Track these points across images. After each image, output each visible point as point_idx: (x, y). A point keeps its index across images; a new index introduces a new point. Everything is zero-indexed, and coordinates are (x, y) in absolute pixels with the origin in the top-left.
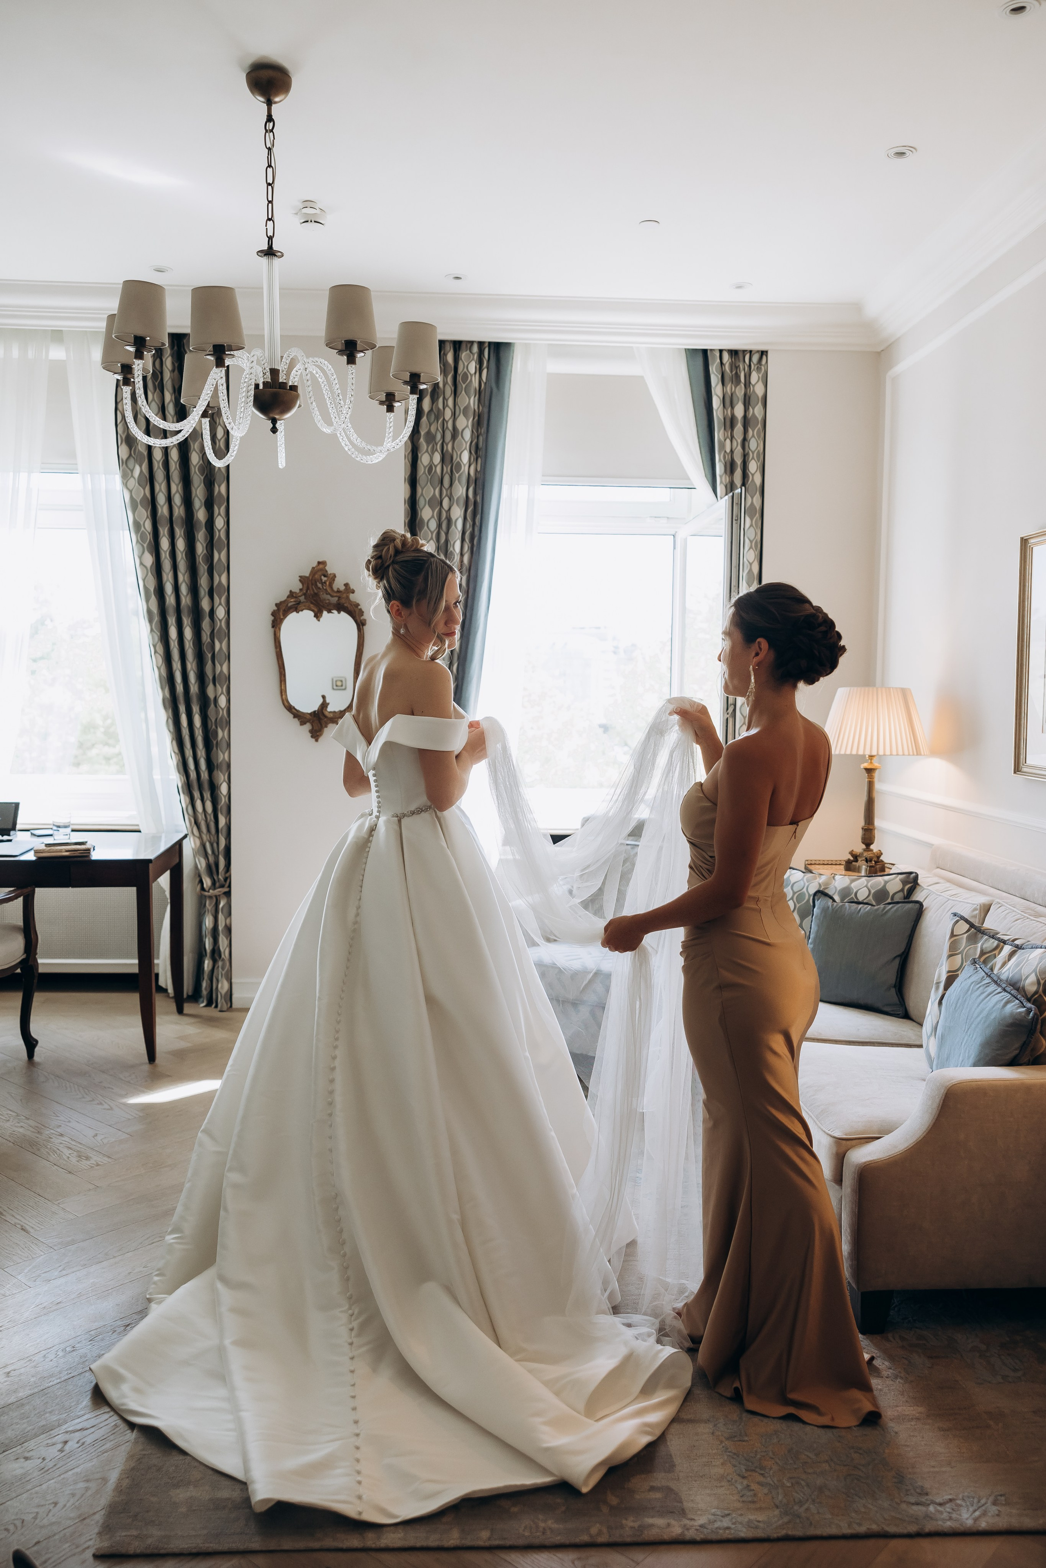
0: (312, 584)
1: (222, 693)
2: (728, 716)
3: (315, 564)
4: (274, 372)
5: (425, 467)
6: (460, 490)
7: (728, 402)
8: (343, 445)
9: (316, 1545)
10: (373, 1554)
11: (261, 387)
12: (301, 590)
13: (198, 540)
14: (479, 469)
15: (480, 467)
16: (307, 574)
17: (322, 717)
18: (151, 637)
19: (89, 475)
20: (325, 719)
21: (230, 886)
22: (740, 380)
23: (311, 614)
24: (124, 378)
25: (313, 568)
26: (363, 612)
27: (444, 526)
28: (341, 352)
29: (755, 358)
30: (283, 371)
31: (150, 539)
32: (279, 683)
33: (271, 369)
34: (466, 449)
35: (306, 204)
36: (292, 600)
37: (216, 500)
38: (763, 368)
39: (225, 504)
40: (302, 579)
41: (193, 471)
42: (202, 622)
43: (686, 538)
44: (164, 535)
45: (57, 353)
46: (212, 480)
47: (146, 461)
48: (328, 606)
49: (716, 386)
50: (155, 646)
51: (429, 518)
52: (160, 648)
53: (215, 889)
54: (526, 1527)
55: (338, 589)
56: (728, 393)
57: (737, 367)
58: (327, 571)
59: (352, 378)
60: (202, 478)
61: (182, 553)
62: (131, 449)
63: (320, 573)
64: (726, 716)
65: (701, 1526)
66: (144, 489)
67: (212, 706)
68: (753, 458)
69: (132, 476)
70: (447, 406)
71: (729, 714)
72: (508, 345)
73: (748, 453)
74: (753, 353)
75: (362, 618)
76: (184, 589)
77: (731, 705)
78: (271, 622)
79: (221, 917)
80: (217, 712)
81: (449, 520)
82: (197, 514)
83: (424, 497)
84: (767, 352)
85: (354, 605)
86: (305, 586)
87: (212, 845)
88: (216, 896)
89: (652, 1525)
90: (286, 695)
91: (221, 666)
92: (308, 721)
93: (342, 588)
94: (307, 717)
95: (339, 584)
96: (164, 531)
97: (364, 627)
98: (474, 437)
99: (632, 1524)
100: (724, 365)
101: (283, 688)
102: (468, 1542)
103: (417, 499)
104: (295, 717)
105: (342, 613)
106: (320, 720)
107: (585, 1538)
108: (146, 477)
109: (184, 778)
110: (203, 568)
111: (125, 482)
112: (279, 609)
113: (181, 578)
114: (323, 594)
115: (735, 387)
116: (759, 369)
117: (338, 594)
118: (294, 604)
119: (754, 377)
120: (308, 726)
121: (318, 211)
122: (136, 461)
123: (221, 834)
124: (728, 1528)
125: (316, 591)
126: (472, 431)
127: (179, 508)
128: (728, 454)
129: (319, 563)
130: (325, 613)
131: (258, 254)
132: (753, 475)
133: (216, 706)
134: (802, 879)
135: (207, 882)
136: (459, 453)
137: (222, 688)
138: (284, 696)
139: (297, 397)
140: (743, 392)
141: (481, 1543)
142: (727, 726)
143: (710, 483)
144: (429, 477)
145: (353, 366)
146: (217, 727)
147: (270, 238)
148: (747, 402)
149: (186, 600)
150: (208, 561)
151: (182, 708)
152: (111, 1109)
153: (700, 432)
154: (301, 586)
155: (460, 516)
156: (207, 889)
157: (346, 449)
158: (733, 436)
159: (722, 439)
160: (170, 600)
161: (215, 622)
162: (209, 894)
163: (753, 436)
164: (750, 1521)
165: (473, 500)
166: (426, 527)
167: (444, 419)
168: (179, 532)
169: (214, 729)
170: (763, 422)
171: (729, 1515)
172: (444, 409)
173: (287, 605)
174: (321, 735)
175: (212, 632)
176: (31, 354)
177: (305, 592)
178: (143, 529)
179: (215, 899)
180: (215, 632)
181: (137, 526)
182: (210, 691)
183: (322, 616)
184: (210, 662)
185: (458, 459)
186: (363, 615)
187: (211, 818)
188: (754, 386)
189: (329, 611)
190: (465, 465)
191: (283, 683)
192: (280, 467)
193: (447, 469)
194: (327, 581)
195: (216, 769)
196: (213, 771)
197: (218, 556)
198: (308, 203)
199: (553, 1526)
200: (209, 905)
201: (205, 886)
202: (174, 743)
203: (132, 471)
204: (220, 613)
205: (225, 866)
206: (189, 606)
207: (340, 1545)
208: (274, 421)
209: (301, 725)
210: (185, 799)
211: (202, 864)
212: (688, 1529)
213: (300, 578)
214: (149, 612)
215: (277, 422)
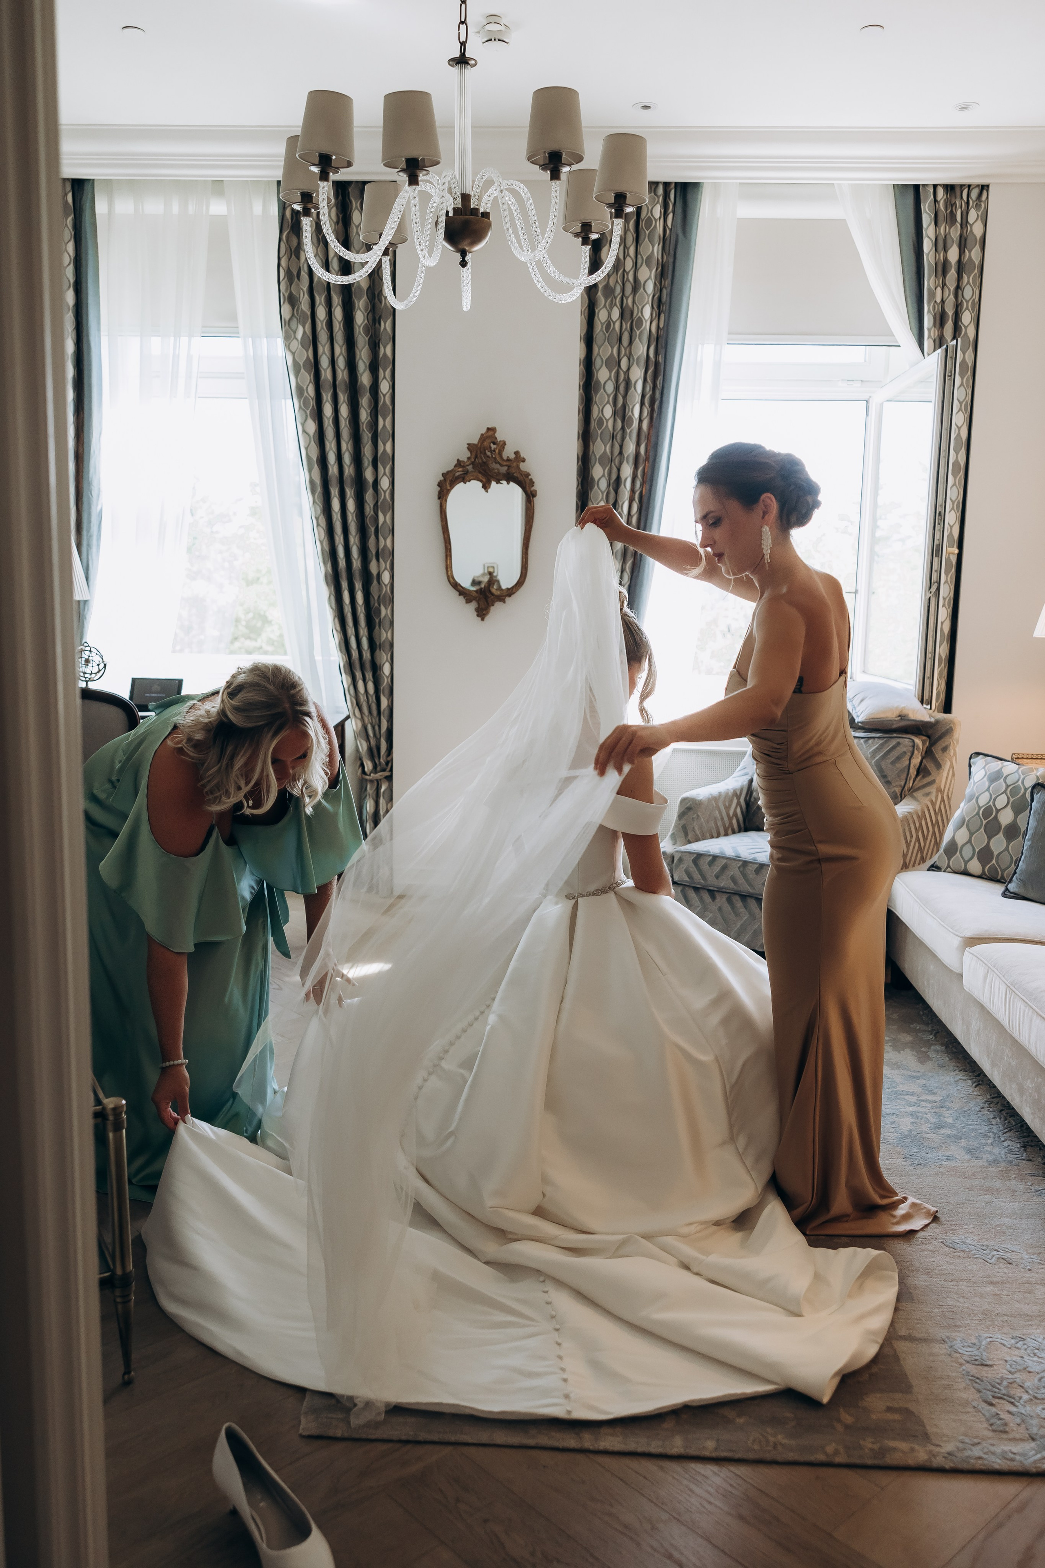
0: (481, 452)
1: (386, 568)
2: (931, 595)
3: (484, 431)
4: (465, 198)
5: (602, 324)
6: (641, 349)
7: (941, 245)
8: (536, 282)
9: (531, 1442)
10: (591, 1456)
11: (451, 214)
12: (469, 458)
13: (362, 405)
14: (661, 326)
15: (663, 323)
16: (476, 442)
17: (488, 594)
18: (313, 510)
19: (250, 339)
20: (492, 597)
21: (391, 770)
22: (956, 220)
23: (479, 484)
24: (304, 208)
25: (482, 435)
26: (534, 483)
27: (622, 388)
28: (544, 167)
29: (974, 194)
30: (475, 196)
31: (313, 406)
32: (444, 557)
33: (462, 194)
34: (648, 303)
35: (491, 19)
36: (459, 470)
37: (381, 363)
38: (983, 204)
39: (391, 366)
40: (471, 447)
41: (358, 332)
42: (366, 493)
43: (883, 403)
44: (327, 401)
45: (218, 207)
46: (377, 341)
47: (310, 320)
48: (497, 476)
49: (928, 227)
50: (317, 519)
51: (606, 379)
52: (323, 521)
53: (376, 773)
54: (754, 1440)
55: (508, 457)
56: (941, 234)
57: (953, 205)
58: (496, 438)
59: (556, 196)
60: (367, 339)
61: (345, 420)
62: (293, 309)
63: (488, 441)
64: (929, 595)
65: (949, 1454)
66: (307, 351)
67: (375, 582)
68: (967, 308)
69: (295, 338)
70: (628, 255)
71: (932, 594)
72: (696, 186)
73: (961, 303)
74: (971, 188)
75: (532, 489)
76: (347, 459)
77: (934, 583)
78: (437, 493)
79: (382, 801)
80: (380, 589)
81: (628, 383)
82: (361, 378)
83: (600, 356)
84: (988, 186)
85: (525, 475)
86: (474, 454)
87: (373, 727)
88: (377, 780)
89: (894, 1449)
90: (452, 572)
91: (385, 539)
92: (474, 599)
93: (512, 456)
94: (474, 595)
95: (508, 453)
96: (327, 397)
97: (534, 498)
98: (656, 289)
99: (870, 1445)
100: (938, 202)
101: (448, 563)
102: (692, 1452)
103: (593, 360)
104: (460, 595)
105: (511, 483)
106: (486, 598)
107: (821, 1457)
108: (309, 338)
109: (345, 658)
110: (366, 436)
111: (287, 344)
112: (445, 480)
113: (344, 446)
114: (492, 463)
115: (950, 229)
116: (978, 206)
117: (508, 463)
118: (462, 474)
119: (973, 215)
120: (473, 605)
121: (502, 28)
122: (299, 321)
123: (384, 716)
124: (980, 1458)
125: (484, 460)
126: (655, 284)
127: (343, 371)
128: (938, 304)
129: (488, 429)
130: (493, 483)
131: (449, 63)
132: (966, 327)
133: (379, 583)
134: (1017, 771)
135: (368, 766)
136: (640, 308)
137: (386, 563)
138: (449, 572)
139: (489, 225)
140: (959, 233)
141: (707, 1454)
142: (929, 607)
143: (916, 336)
144: (607, 335)
145: (558, 182)
146: (380, 606)
147: (463, 44)
148: (963, 244)
149: (349, 470)
150: (371, 428)
151: (345, 585)
152: (281, 989)
153: (907, 279)
154: (469, 455)
155: (640, 377)
156: (368, 773)
157: (539, 286)
158: (945, 284)
159: (933, 287)
160: (333, 470)
161: (379, 494)
162: (371, 778)
163: (968, 283)
164: (1004, 1452)
165: (654, 360)
166: (602, 390)
167: (624, 270)
168: (342, 397)
169: (376, 607)
170: (980, 266)
171: (979, 1443)
172: (625, 258)
173: (454, 475)
174: (487, 613)
175: (376, 505)
176: (191, 209)
177: (473, 460)
178: (306, 394)
179: (376, 783)
180: (379, 504)
181: (300, 391)
182: (373, 568)
183: (490, 486)
184: (373, 537)
185: (640, 314)
186: (533, 486)
187: (373, 699)
188: (971, 226)
189: (498, 482)
190: (646, 321)
191: (448, 558)
192: (465, 309)
193: (626, 326)
194: (496, 449)
195: (378, 649)
196: (375, 650)
197: (383, 423)
198: (493, 18)
199: (784, 1441)
200: (370, 789)
201: (366, 769)
202: (336, 620)
203: (295, 332)
204: (385, 483)
205: (387, 749)
206: (352, 476)
207: (556, 1444)
208: (464, 253)
209: (467, 602)
210: (346, 679)
211: (363, 747)
212: (934, 1456)
213: (467, 446)
214: (312, 482)
215: (466, 255)
